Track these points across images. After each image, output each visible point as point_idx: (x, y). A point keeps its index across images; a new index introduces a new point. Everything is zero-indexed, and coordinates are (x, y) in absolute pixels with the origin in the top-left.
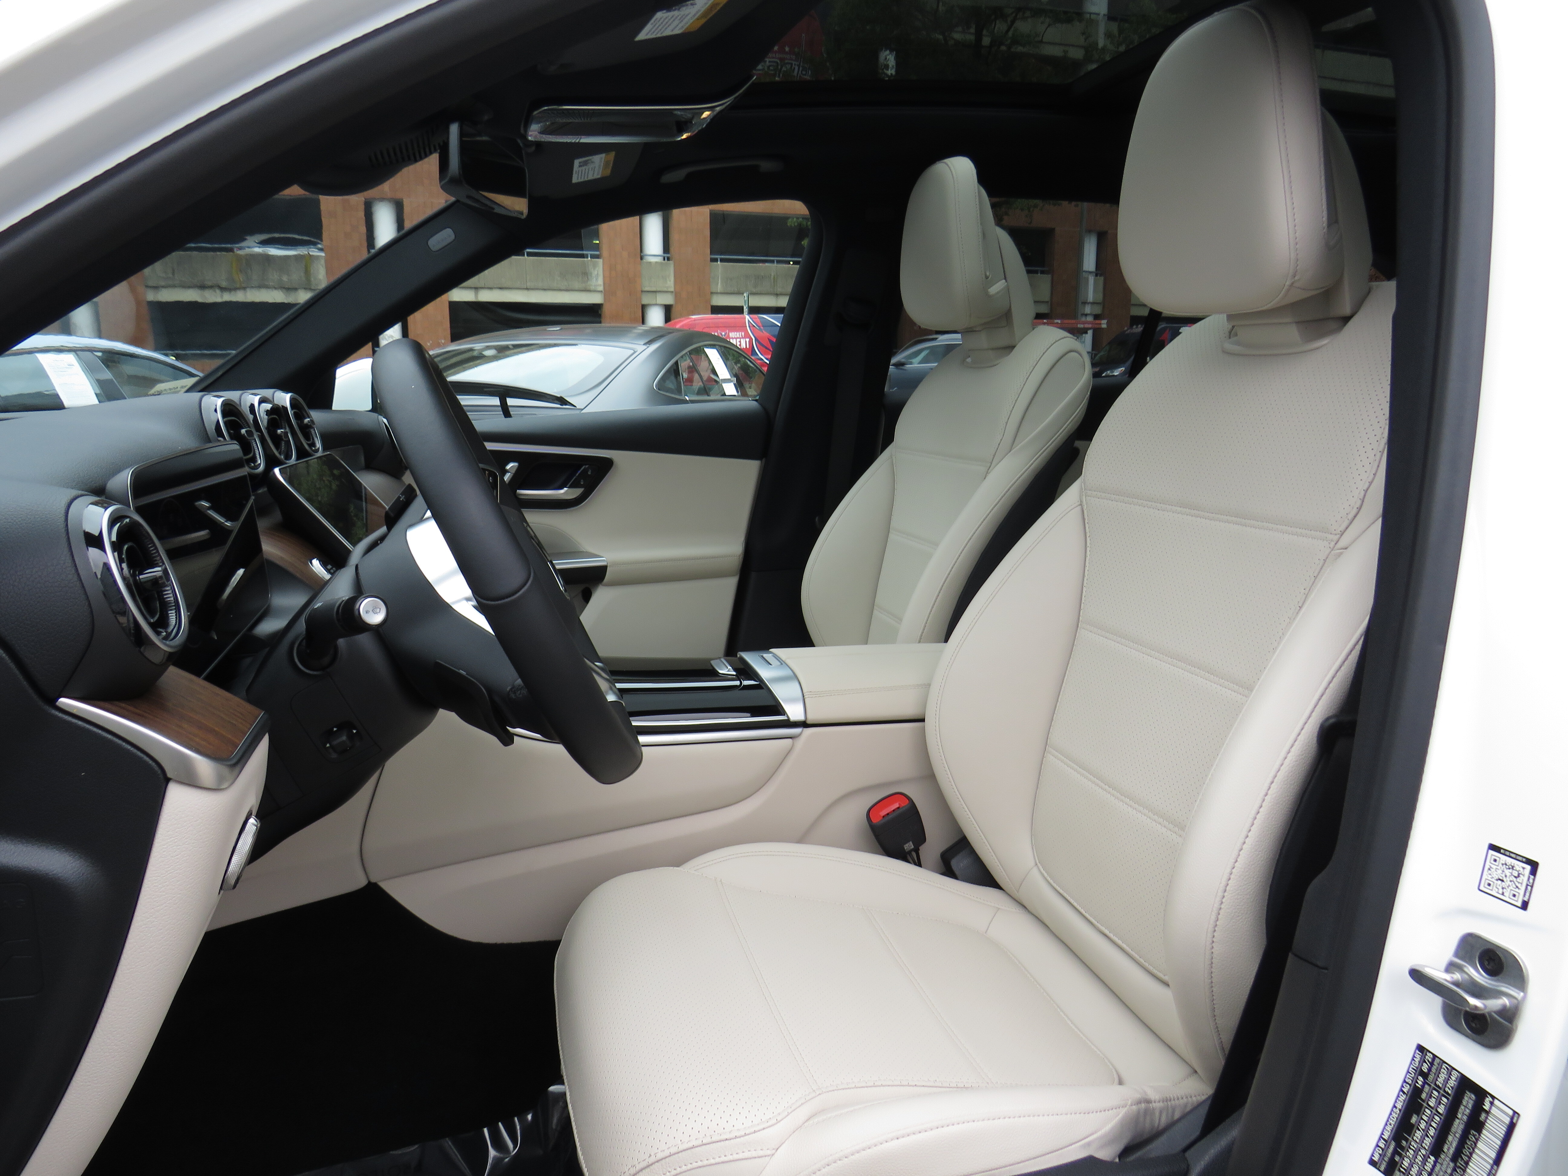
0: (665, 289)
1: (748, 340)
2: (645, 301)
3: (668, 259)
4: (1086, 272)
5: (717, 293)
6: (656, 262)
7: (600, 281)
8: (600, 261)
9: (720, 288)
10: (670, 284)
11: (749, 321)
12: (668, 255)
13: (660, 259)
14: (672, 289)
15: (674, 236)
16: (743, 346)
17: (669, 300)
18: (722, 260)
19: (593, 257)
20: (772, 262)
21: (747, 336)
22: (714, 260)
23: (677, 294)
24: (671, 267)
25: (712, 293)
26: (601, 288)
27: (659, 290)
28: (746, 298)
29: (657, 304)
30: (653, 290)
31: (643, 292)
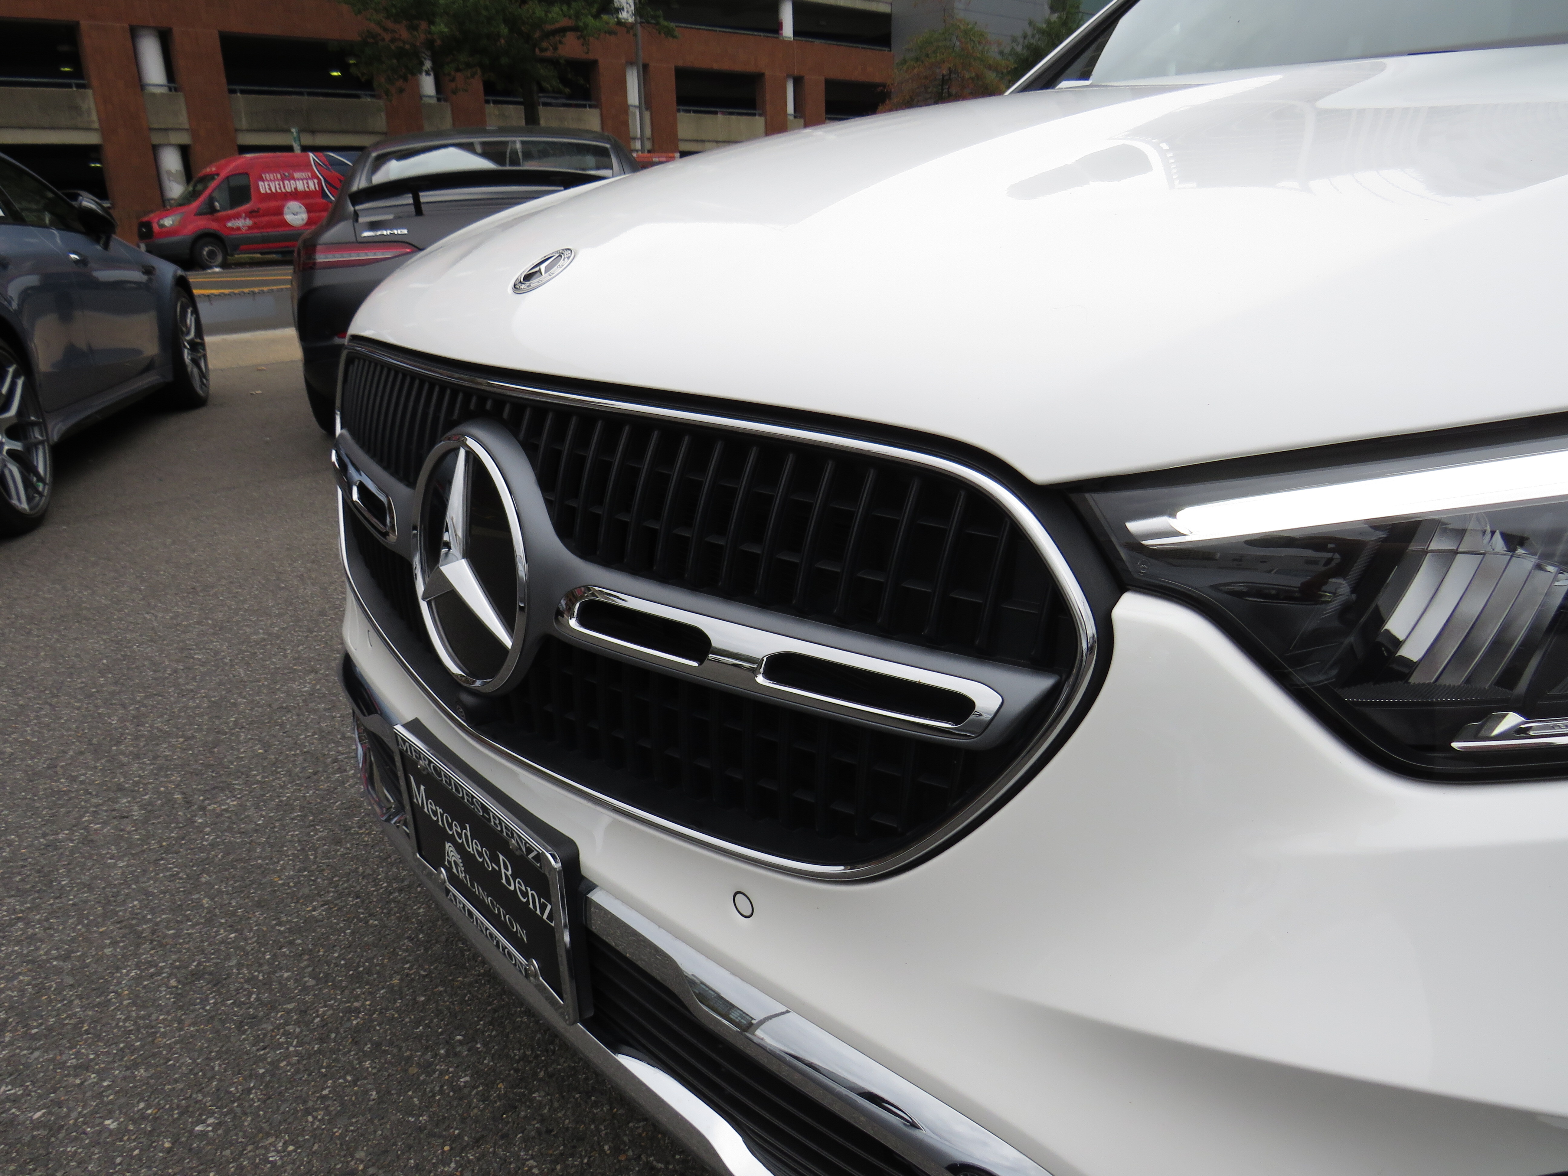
0: (178, 126)
1: (316, 181)
2: (156, 139)
3: (176, 90)
4: (632, 106)
5: (242, 131)
6: (162, 94)
7: (94, 117)
8: (89, 92)
9: (244, 124)
10: (183, 119)
11: (314, 159)
12: (174, 85)
13: (164, 90)
14: (187, 126)
15: (181, 63)
16: (312, 187)
17: (184, 139)
18: (243, 92)
19: (79, 86)
20: (301, 94)
21: (314, 176)
22: (232, 92)
23: (193, 132)
24: (181, 97)
25: (236, 130)
26: (96, 125)
27: (170, 126)
28: (295, 134)
29: (170, 145)
30: (163, 126)
31: (151, 129)
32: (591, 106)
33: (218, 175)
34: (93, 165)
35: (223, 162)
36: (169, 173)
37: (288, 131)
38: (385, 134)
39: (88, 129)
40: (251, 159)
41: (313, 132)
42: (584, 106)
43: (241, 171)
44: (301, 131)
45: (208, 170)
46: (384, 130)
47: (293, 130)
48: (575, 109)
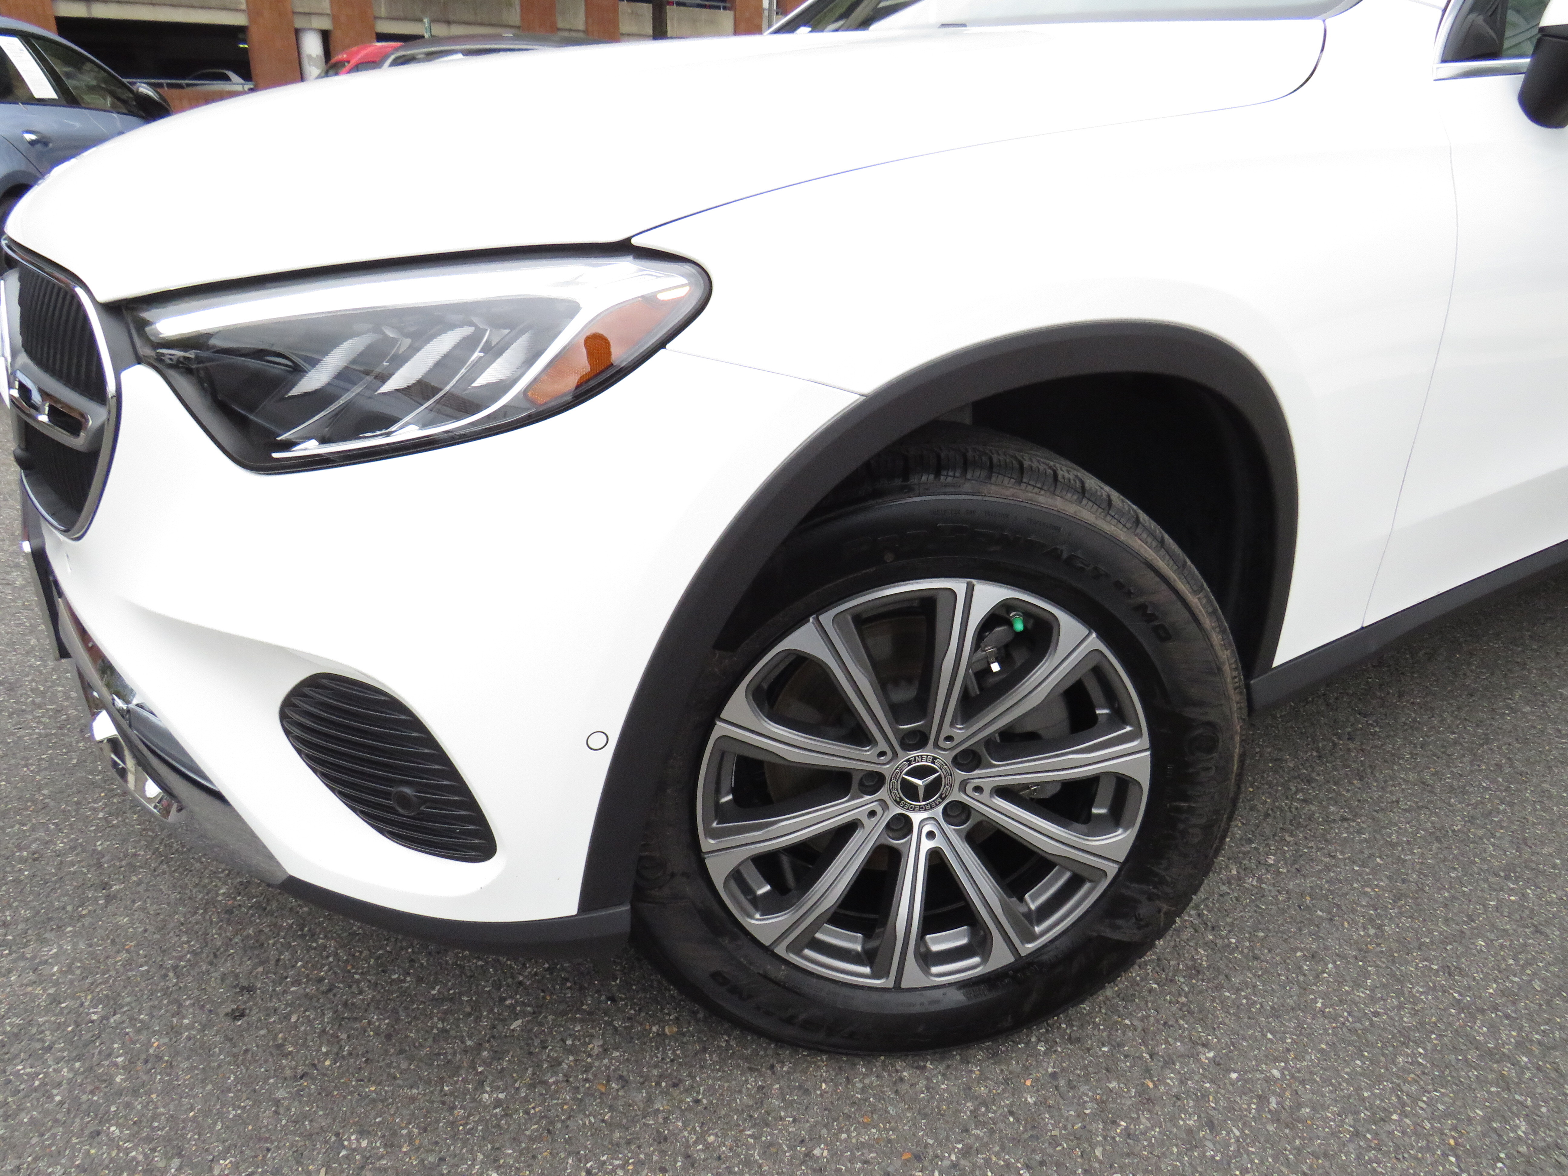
0: (320, 11)
2: (299, 23)
5: (381, 18)
9: (383, 12)
10: (326, 5)
14: (329, 12)
17: (326, 24)
23: (335, 18)
25: (376, 18)
26: (244, 7)
27: (312, 11)
28: (427, 25)
29: (312, 29)
30: (307, 10)
31: (294, 13)
32: (725, 8)
33: (348, 62)
34: (241, 46)
35: (355, 49)
36: (309, 56)
37: (420, 20)
38: (518, 27)
39: (236, 10)
40: (381, 47)
41: (449, 22)
42: (718, 8)
43: (370, 59)
44: (433, 21)
45: (340, 57)
46: (518, 23)
47: (425, 20)
48: (708, 10)
